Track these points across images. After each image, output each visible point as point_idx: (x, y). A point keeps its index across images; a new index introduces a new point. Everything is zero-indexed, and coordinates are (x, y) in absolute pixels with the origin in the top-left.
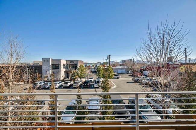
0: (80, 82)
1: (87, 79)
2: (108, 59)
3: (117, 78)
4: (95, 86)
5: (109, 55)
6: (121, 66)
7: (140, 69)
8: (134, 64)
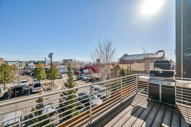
0: (4, 89)
1: (16, 85)
2: (50, 58)
3: (60, 78)
4: (34, 91)
5: (51, 54)
6: (62, 66)
7: (80, 68)
8: (75, 64)
